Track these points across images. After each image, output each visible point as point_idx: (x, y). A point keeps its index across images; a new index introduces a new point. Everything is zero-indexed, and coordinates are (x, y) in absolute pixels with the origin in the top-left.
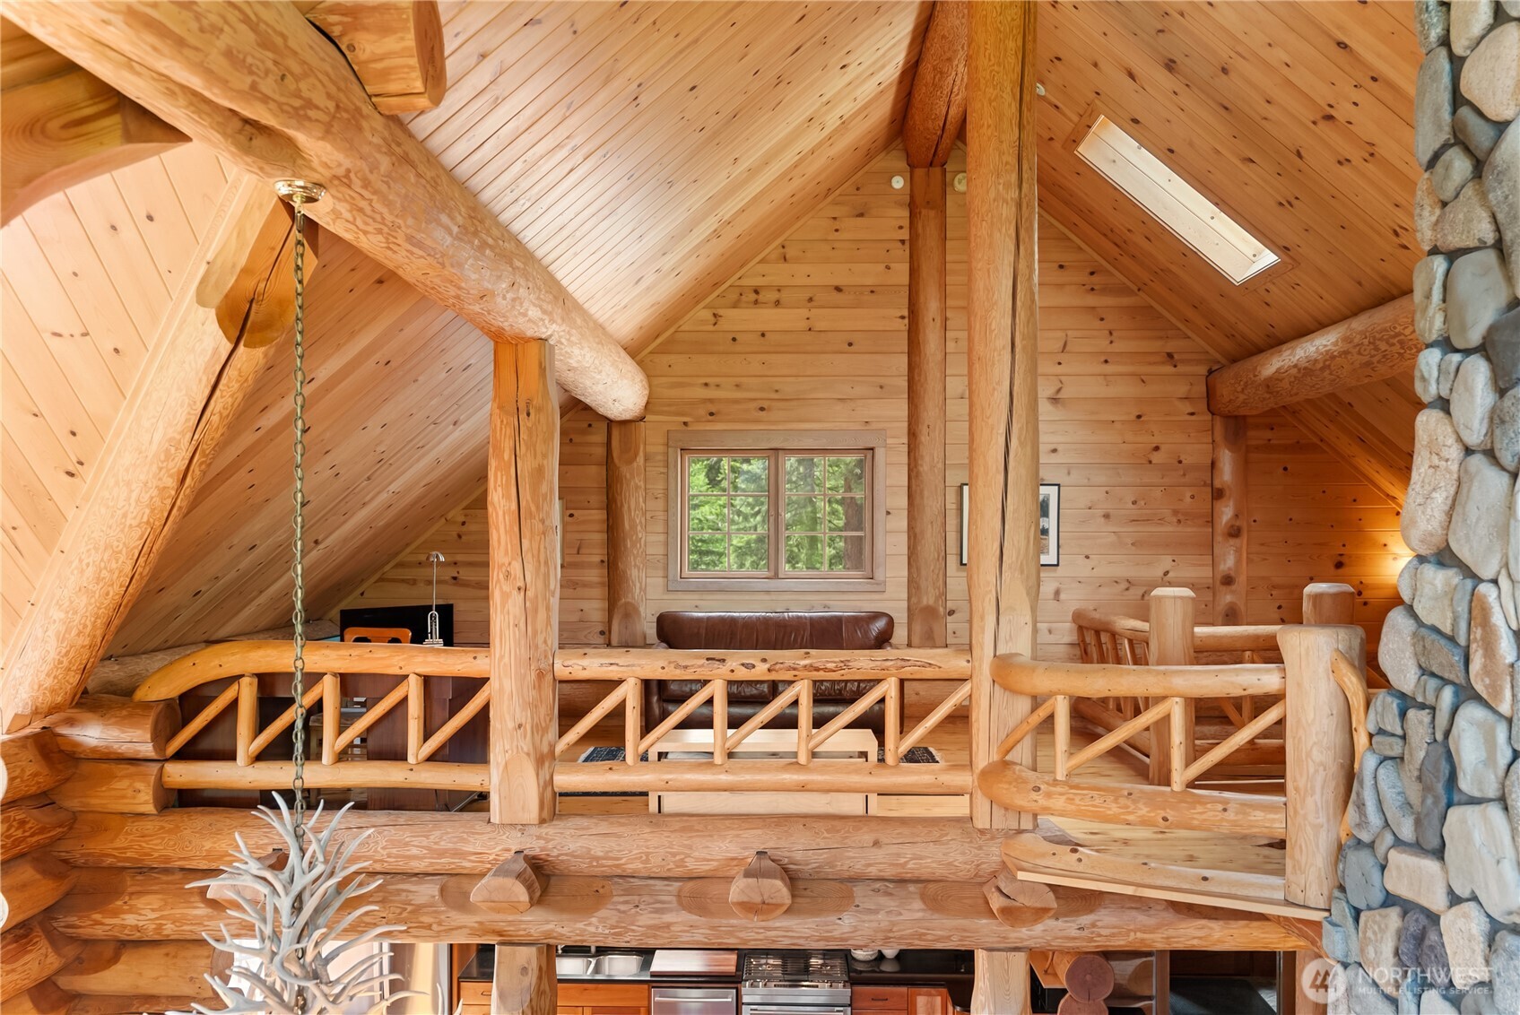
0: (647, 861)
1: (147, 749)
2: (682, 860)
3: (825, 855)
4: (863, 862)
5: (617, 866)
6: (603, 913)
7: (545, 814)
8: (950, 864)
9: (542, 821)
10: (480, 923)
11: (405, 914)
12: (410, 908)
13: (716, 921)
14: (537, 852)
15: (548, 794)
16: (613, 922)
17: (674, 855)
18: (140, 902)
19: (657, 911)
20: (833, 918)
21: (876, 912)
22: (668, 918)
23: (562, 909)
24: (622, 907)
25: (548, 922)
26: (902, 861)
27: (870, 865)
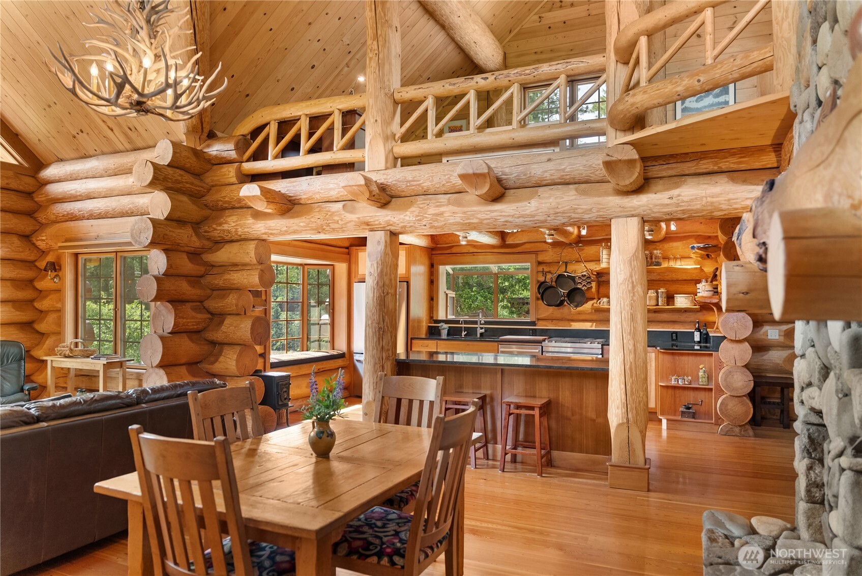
0: (432, 181)
1: (233, 154)
2: (449, 178)
3: (521, 168)
4: (541, 170)
5: (419, 185)
6: (412, 209)
7: (389, 165)
8: (590, 166)
9: (387, 169)
10: (358, 218)
11: (327, 216)
12: (329, 213)
13: (465, 209)
14: (382, 181)
15: (391, 157)
16: (416, 213)
17: (445, 175)
18: (229, 219)
19: (437, 206)
20: (526, 203)
21: (549, 198)
22: (442, 209)
23: (394, 210)
24: (421, 206)
25: (387, 215)
26: (563, 167)
27: (546, 172)
